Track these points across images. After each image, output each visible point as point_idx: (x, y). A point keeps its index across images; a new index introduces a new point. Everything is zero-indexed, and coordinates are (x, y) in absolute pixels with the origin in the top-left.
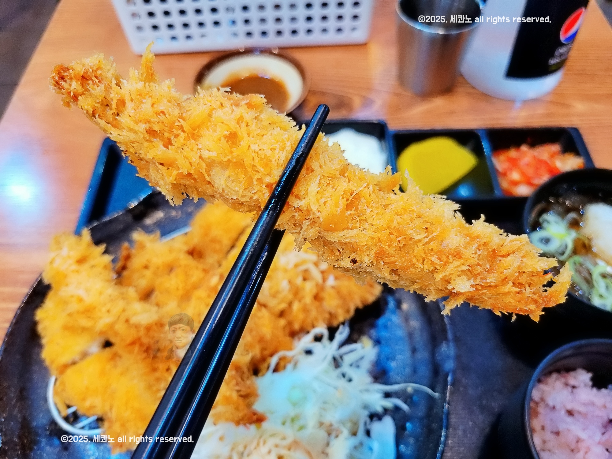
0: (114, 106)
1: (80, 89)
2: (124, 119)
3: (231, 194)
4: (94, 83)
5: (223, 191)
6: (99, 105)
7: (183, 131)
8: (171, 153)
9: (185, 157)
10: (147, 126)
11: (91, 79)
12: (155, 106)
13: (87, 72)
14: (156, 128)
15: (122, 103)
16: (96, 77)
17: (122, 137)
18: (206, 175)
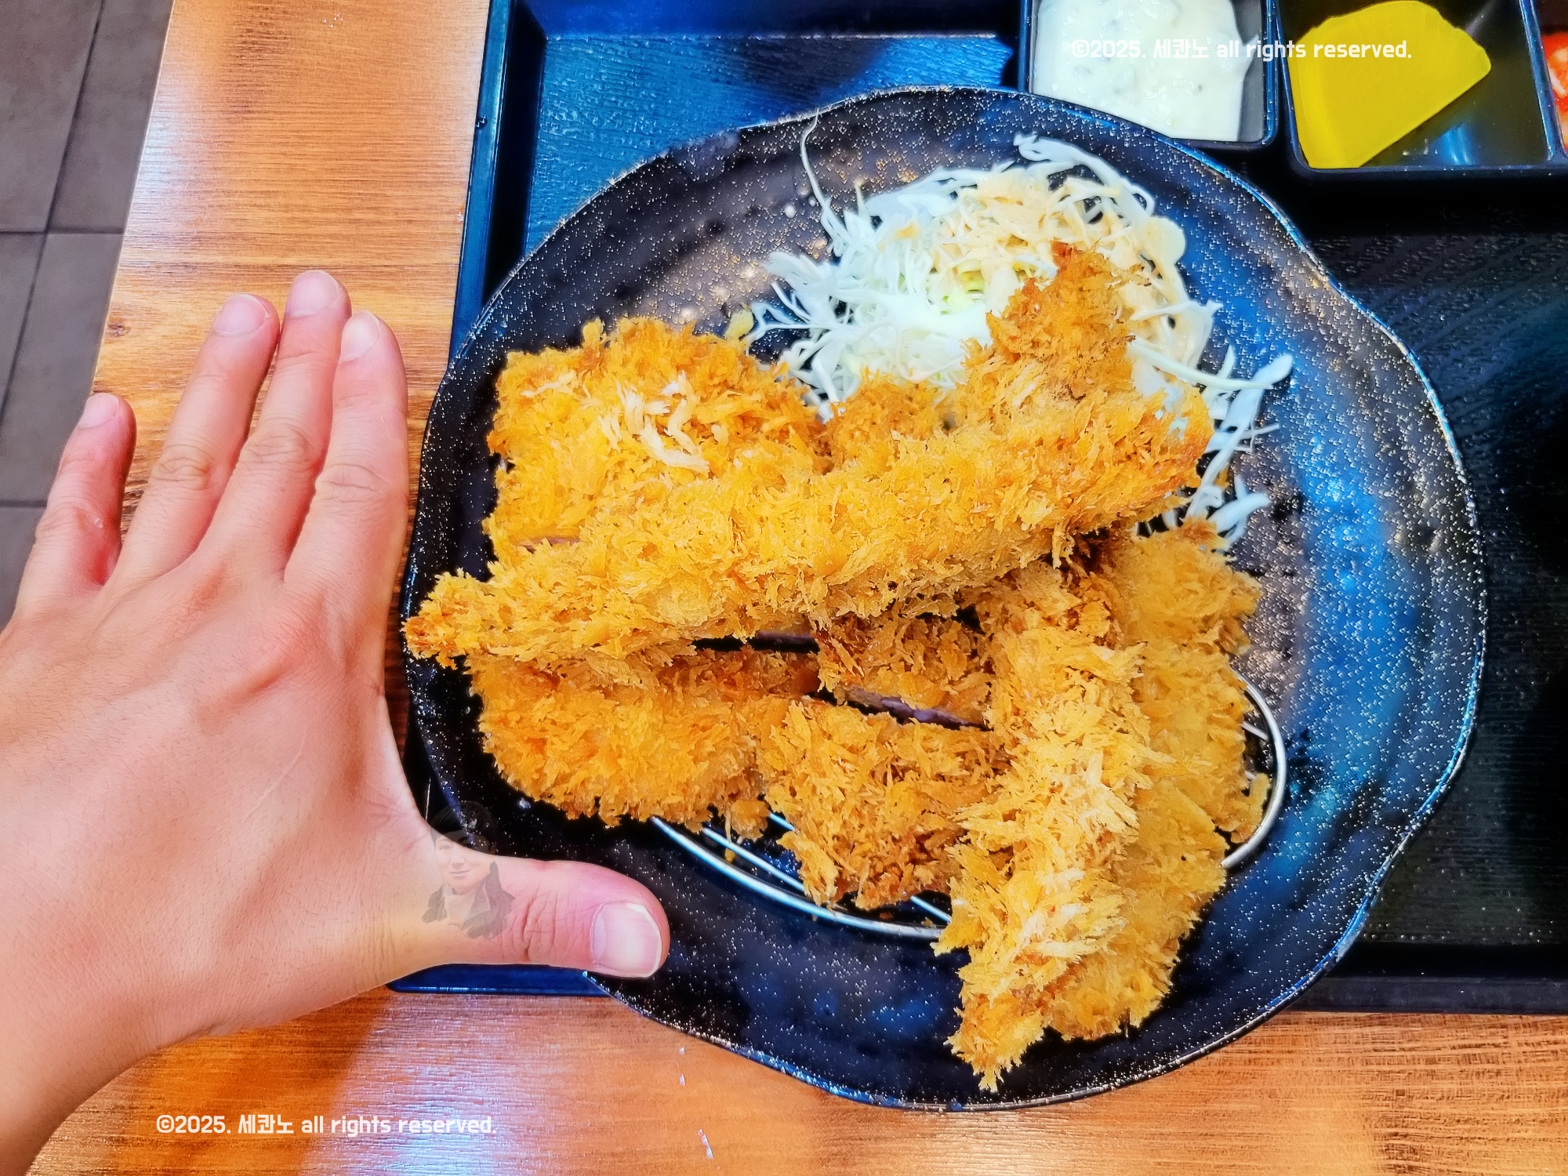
0: (499, 621)
1: (450, 631)
2: (520, 626)
3: (698, 618)
4: (461, 612)
5: (687, 621)
6: (482, 634)
7: (595, 587)
8: (597, 622)
9: (615, 614)
10: (551, 613)
11: (455, 610)
12: (544, 584)
13: (444, 606)
14: (562, 605)
15: (506, 610)
16: (457, 604)
17: (532, 650)
18: (653, 618)
